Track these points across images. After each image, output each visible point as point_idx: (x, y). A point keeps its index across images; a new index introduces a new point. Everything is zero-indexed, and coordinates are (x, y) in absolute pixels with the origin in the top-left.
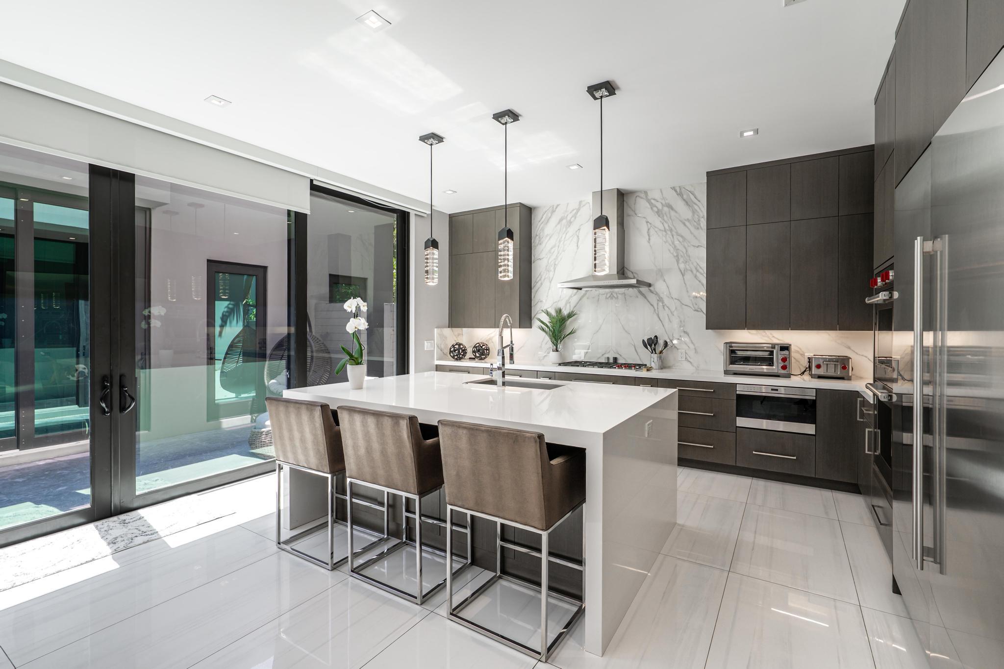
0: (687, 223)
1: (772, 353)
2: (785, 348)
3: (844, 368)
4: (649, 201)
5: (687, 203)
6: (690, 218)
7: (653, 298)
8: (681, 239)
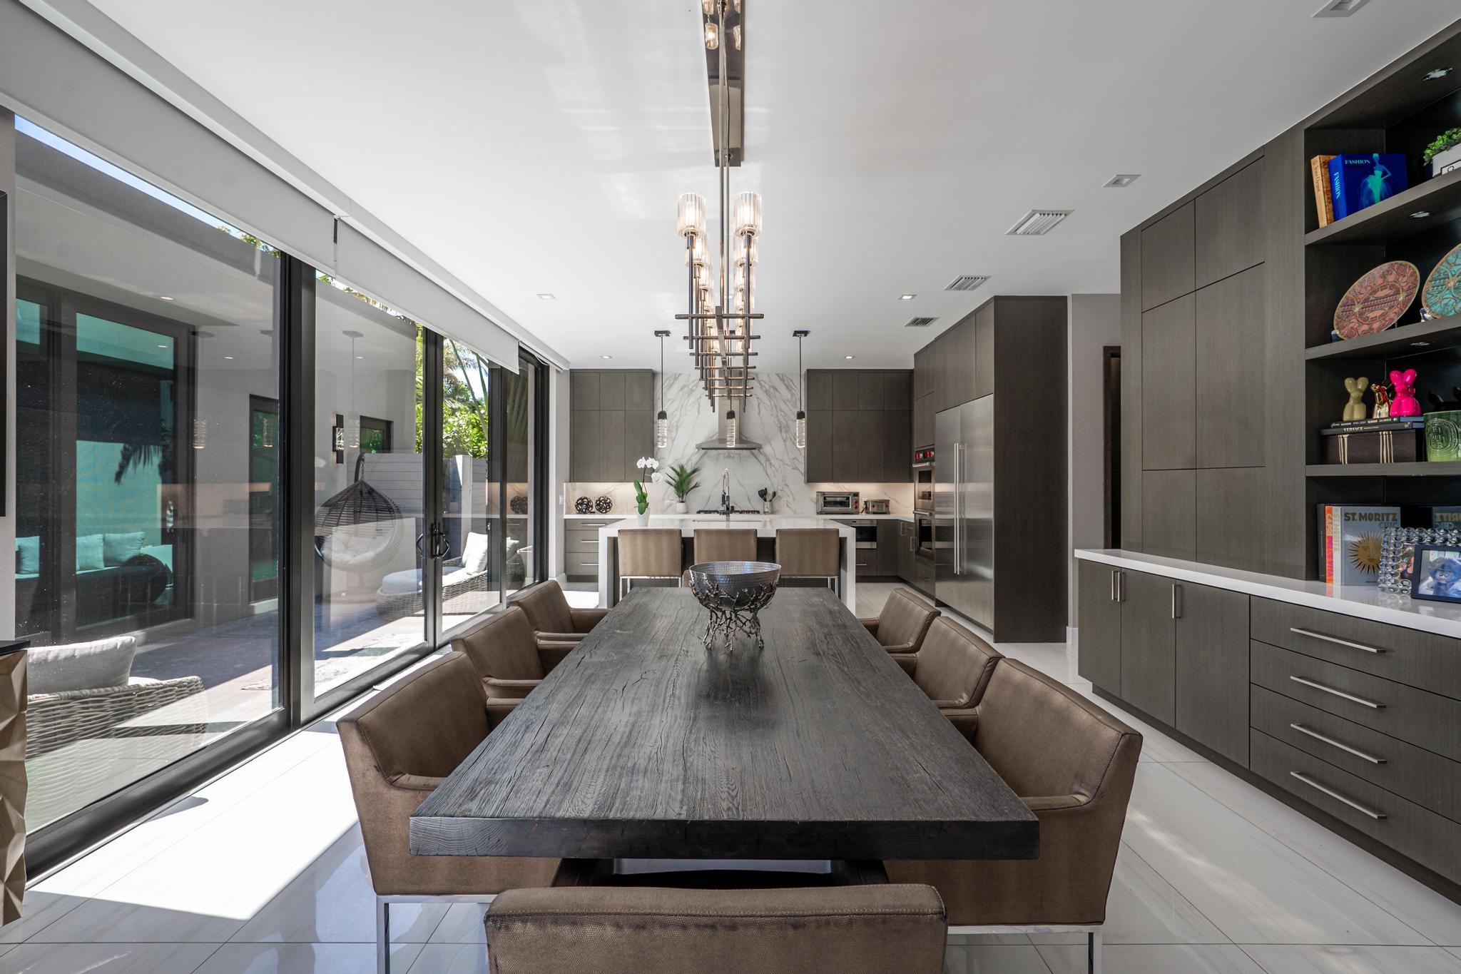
0: (787, 403)
1: (848, 498)
2: (856, 495)
3: (887, 506)
4: (759, 382)
5: (787, 387)
6: (789, 398)
7: (762, 458)
8: (783, 414)
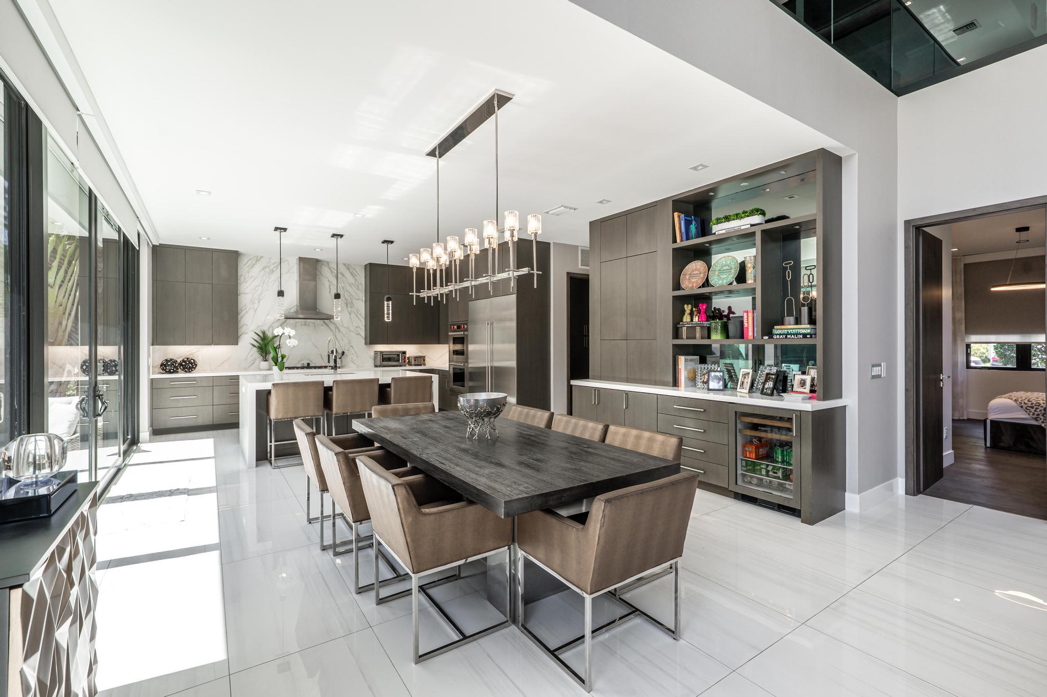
0: (352, 285)
1: (399, 355)
2: (404, 353)
3: (424, 360)
4: (330, 268)
5: (352, 274)
6: (354, 283)
7: (332, 326)
8: (349, 294)
